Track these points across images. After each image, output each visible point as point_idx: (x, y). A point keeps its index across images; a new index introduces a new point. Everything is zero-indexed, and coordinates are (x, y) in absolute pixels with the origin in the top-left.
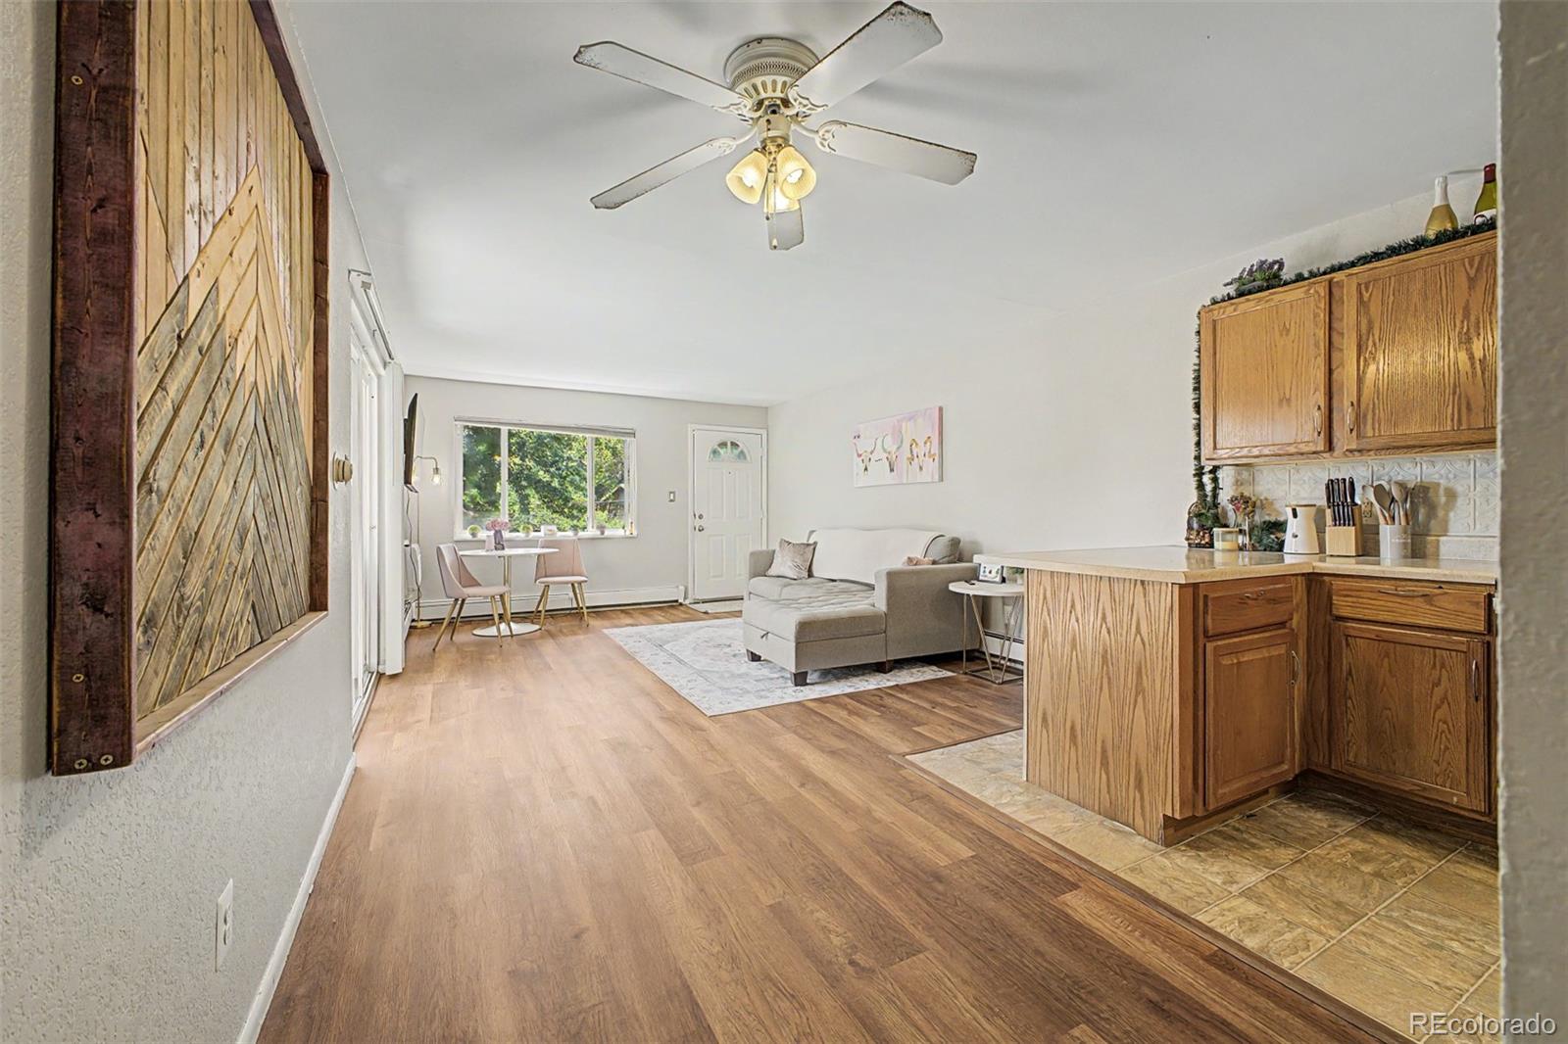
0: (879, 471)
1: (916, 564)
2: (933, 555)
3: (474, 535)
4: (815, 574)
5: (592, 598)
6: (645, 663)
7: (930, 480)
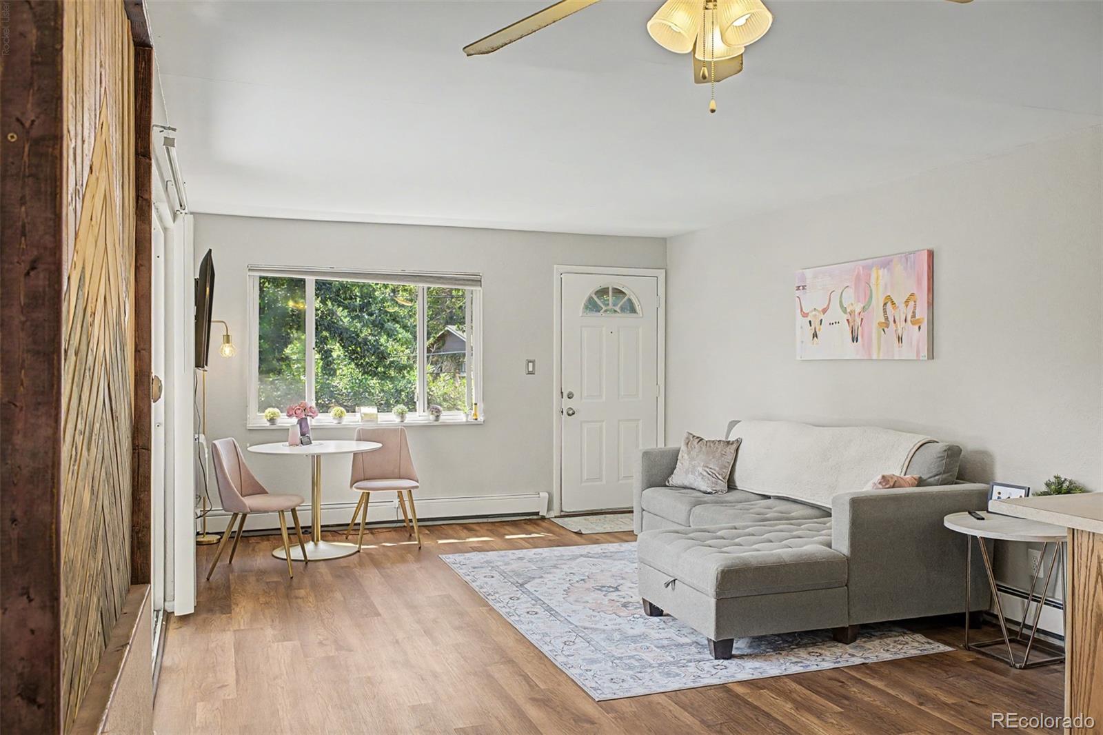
0: (837, 341)
1: (893, 487)
2: (914, 474)
3: (272, 420)
4: (739, 484)
5: (426, 507)
6: (503, 611)
7: (915, 358)
